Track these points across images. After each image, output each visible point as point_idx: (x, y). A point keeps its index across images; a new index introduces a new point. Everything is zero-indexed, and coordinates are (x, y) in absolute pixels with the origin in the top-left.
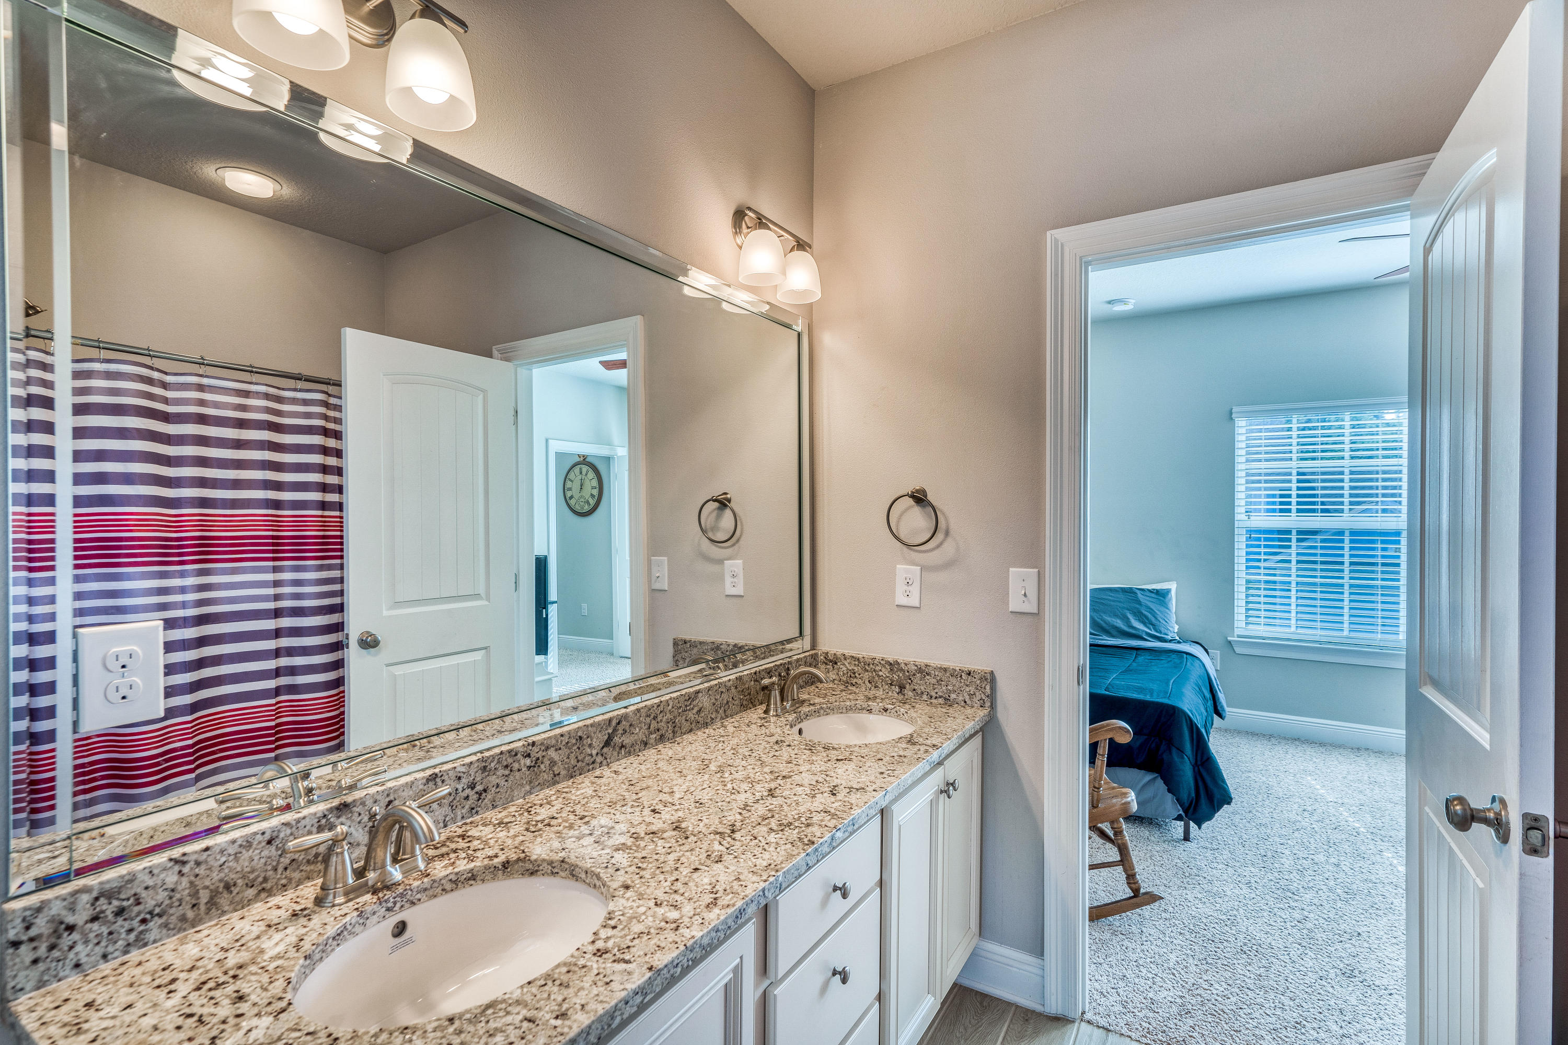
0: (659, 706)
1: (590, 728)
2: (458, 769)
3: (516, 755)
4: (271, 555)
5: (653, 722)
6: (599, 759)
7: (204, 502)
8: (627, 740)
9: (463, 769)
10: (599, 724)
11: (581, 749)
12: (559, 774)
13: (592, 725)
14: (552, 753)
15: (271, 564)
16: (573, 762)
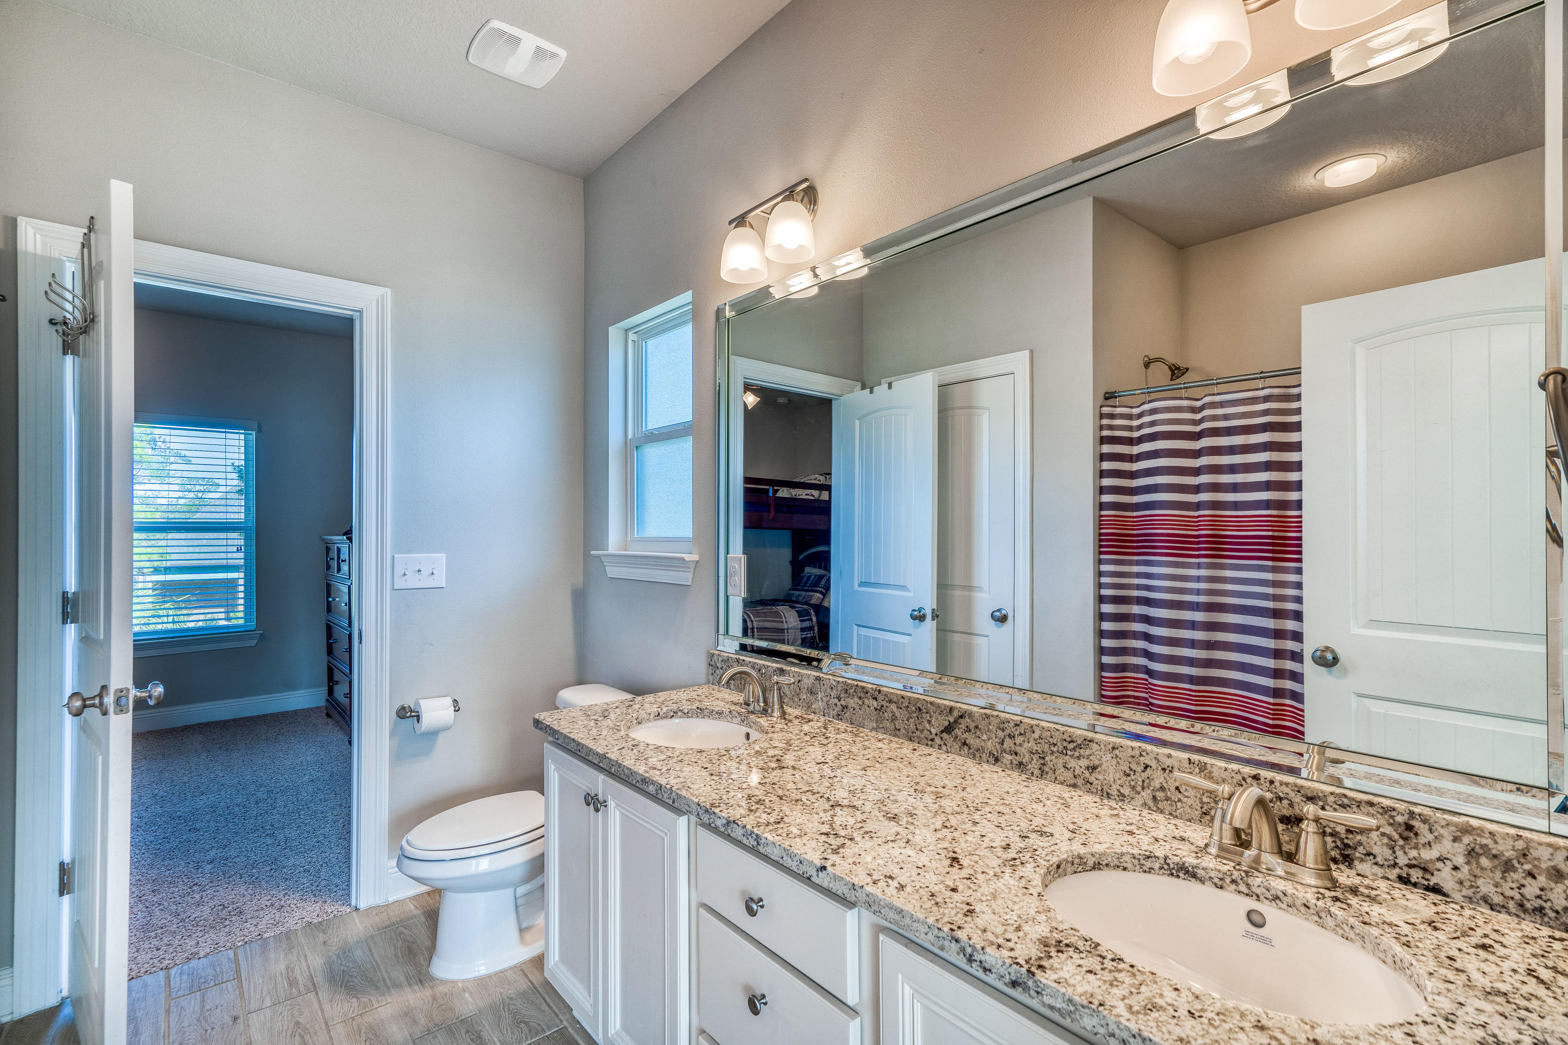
0: (1016, 725)
1: (929, 705)
2: (832, 681)
3: (867, 693)
4: (1270, 555)
5: (1007, 739)
6: (938, 740)
7: (1216, 505)
8: (971, 740)
9: (834, 683)
10: (938, 706)
11: (920, 720)
12: (899, 730)
13: (931, 703)
14: (893, 707)
15: (1270, 563)
16: (912, 727)
